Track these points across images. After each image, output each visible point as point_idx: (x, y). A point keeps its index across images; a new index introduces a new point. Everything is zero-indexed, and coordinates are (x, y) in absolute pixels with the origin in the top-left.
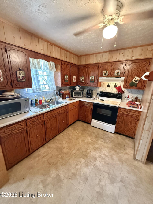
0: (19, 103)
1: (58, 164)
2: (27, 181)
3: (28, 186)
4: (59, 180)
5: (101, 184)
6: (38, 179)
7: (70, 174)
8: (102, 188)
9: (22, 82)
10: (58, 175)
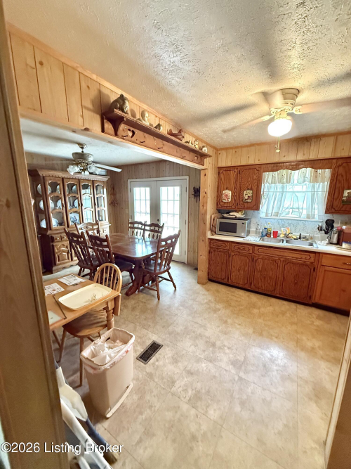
0: (236, 224)
1: (231, 308)
2: (207, 293)
3: (204, 295)
4: (215, 311)
5: (226, 348)
6: (211, 298)
7: (225, 319)
8: (220, 348)
9: (248, 202)
10: (219, 310)
